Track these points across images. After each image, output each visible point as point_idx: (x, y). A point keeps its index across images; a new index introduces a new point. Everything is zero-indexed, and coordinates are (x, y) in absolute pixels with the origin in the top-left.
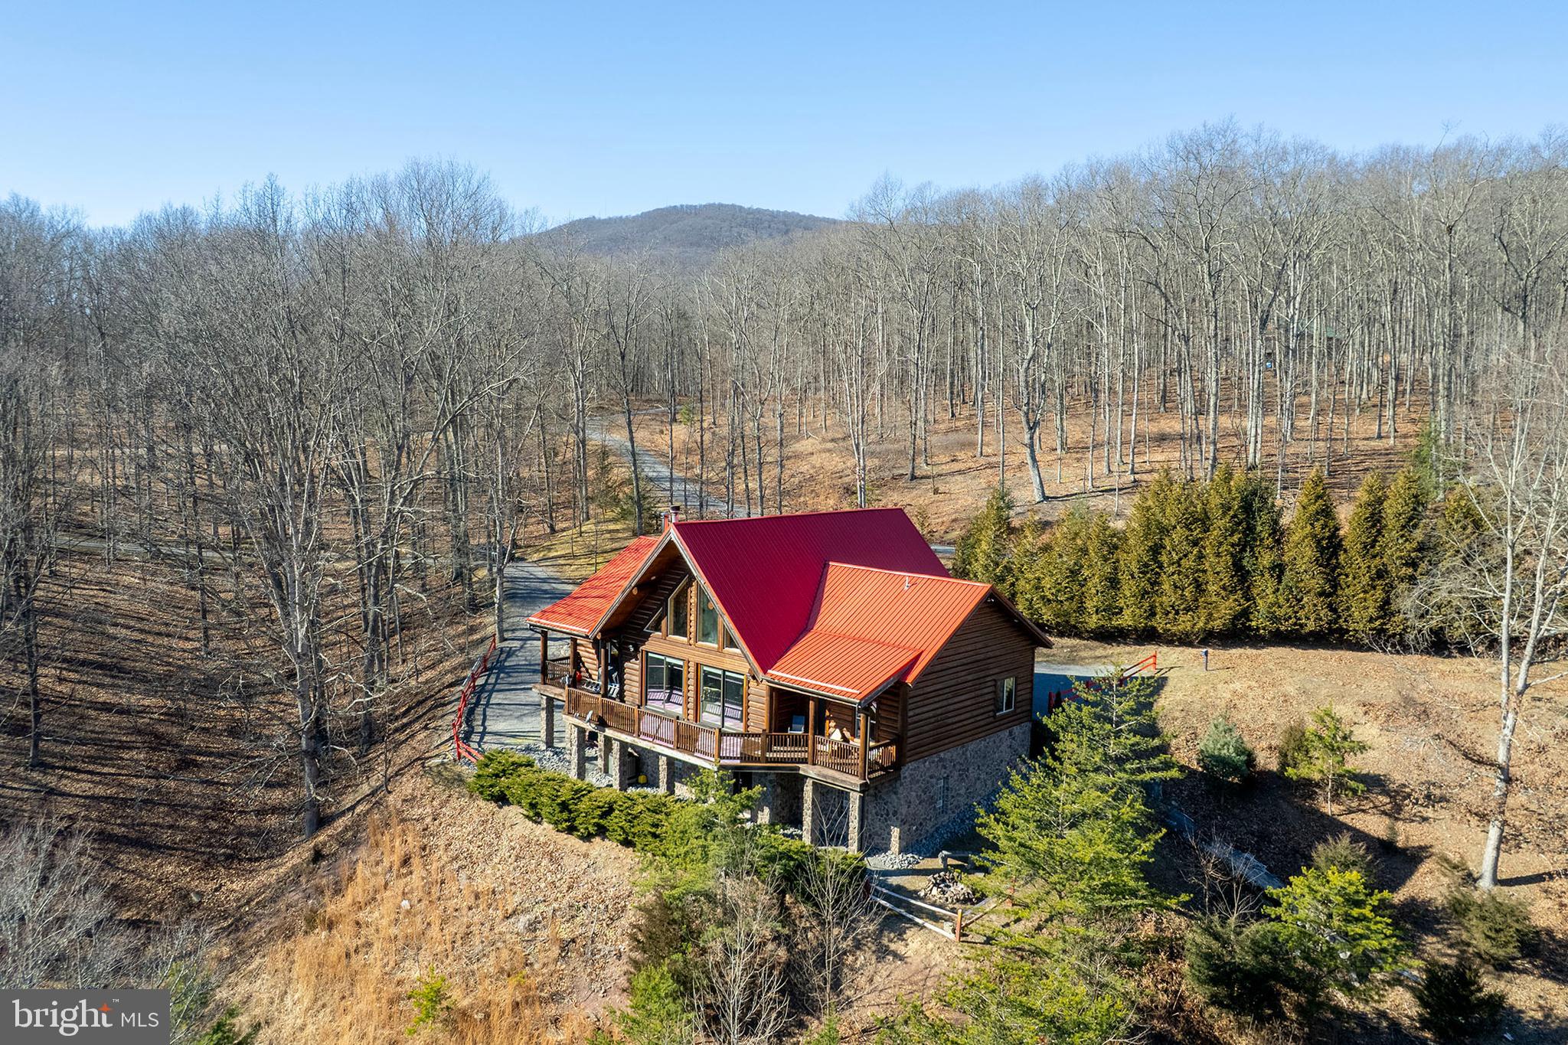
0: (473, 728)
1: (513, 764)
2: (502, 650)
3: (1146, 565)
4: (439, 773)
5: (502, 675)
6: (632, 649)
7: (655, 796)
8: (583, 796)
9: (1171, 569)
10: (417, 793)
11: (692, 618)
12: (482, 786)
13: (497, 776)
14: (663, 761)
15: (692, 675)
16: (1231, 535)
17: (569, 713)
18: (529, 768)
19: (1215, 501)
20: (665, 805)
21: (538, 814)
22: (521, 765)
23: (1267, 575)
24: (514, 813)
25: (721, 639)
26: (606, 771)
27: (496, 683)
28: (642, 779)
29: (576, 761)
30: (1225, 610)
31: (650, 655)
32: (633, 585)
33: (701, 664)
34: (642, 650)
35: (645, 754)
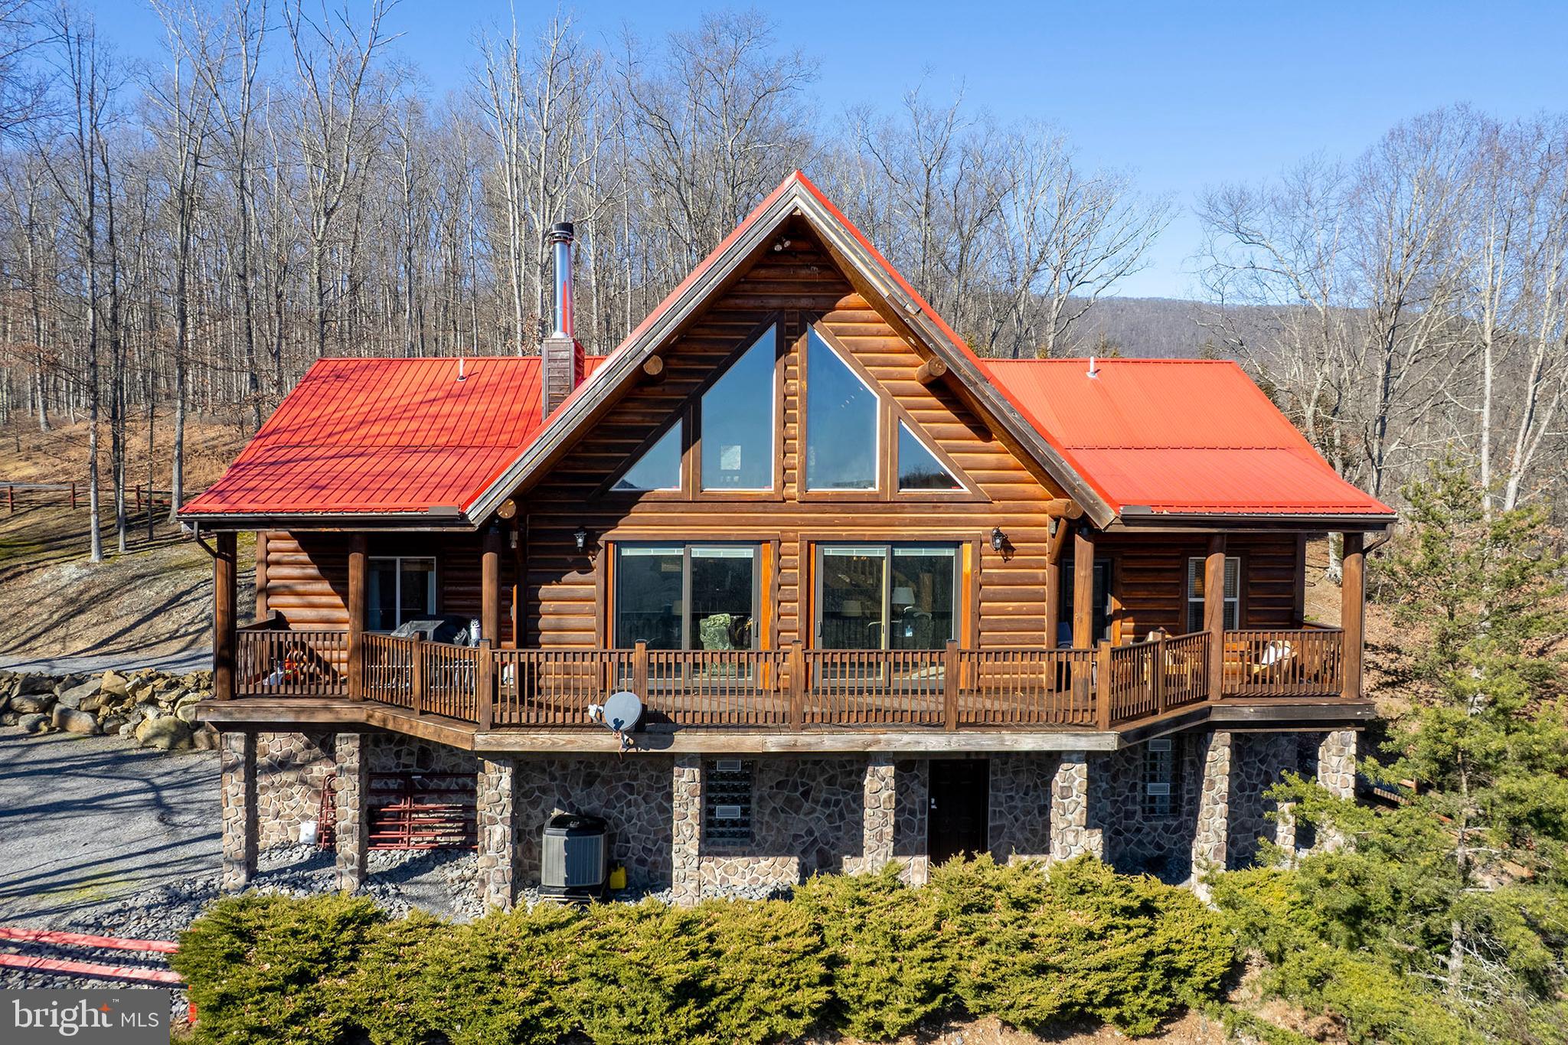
6: (579, 543)
15: (790, 575)
31: (627, 552)
32: (648, 350)
33: (817, 543)
34: (607, 543)
35: (615, 813)
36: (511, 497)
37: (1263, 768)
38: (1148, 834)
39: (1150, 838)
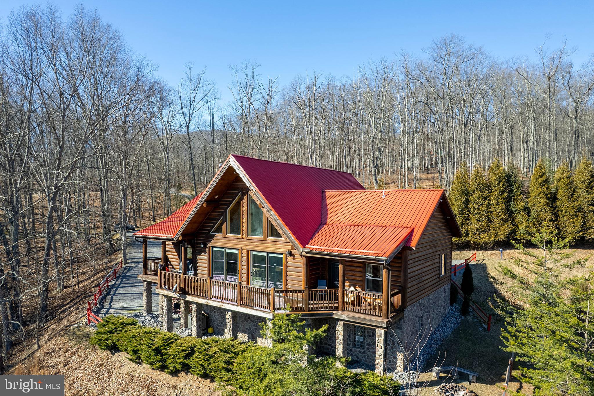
0: (103, 306)
1: (122, 324)
2: (125, 268)
3: (462, 211)
4: (74, 333)
5: (124, 280)
6: (202, 246)
7: (225, 341)
8: (172, 343)
9: (475, 211)
10: (56, 347)
11: (244, 220)
12: (100, 340)
13: (111, 332)
14: (229, 315)
15: (244, 259)
16: (503, 194)
17: (161, 288)
18: (133, 326)
19: (494, 178)
20: (233, 347)
21: (139, 358)
22: (128, 324)
23: (522, 213)
24: (122, 357)
25: (265, 232)
26: (186, 326)
27: (121, 283)
28: (210, 330)
29: (166, 320)
30: (504, 230)
31: (214, 249)
32: (203, 201)
33: (251, 250)
34: (209, 246)
35: (212, 314)
36: (181, 235)
37: (392, 339)
38: (354, 352)
39: (355, 354)
